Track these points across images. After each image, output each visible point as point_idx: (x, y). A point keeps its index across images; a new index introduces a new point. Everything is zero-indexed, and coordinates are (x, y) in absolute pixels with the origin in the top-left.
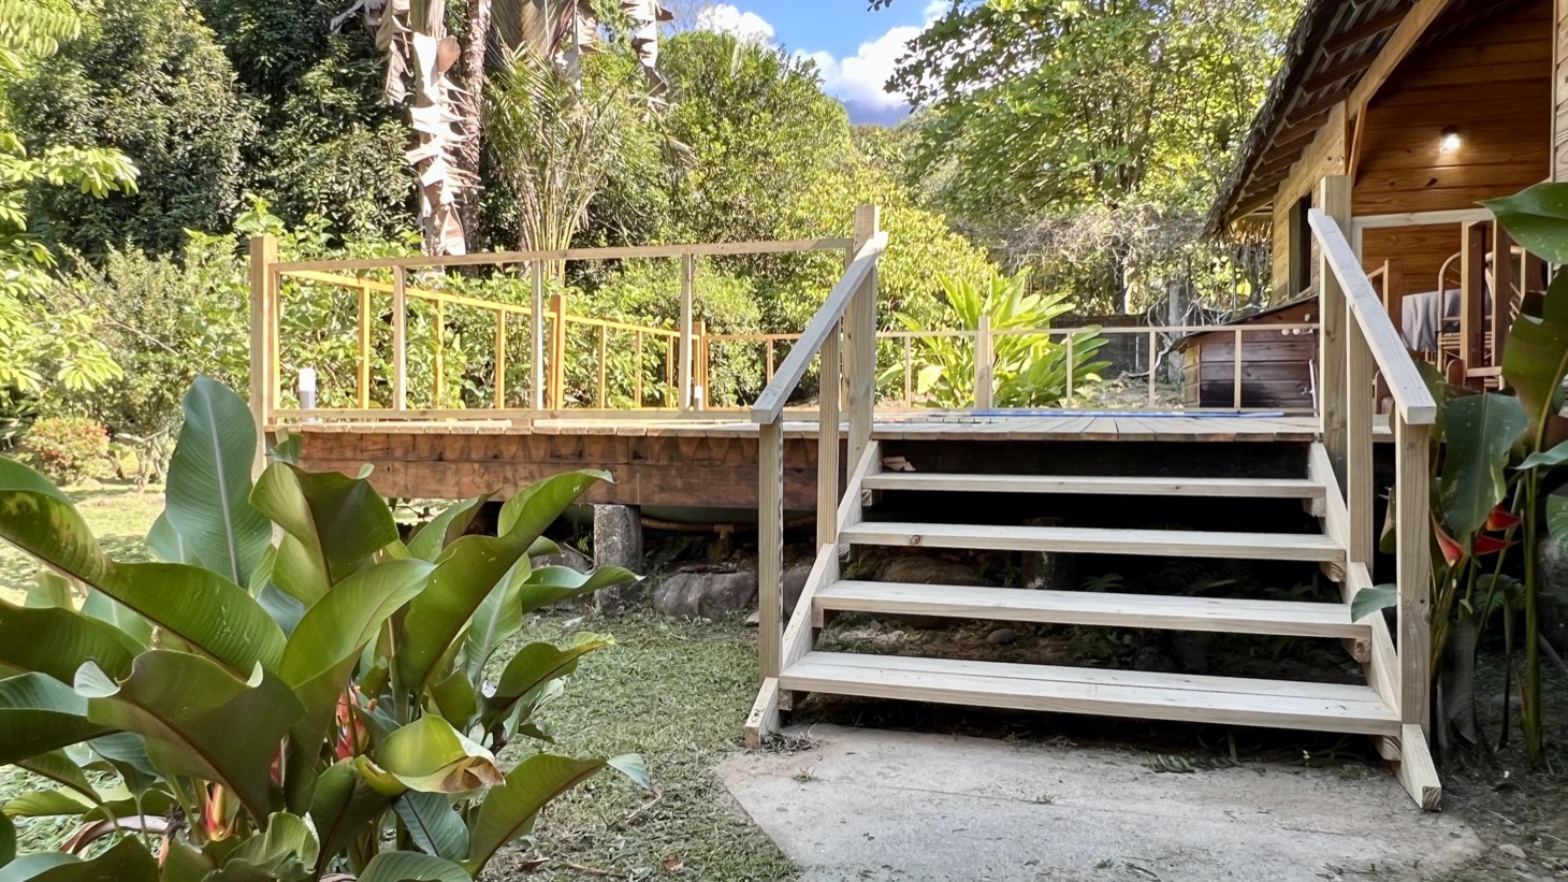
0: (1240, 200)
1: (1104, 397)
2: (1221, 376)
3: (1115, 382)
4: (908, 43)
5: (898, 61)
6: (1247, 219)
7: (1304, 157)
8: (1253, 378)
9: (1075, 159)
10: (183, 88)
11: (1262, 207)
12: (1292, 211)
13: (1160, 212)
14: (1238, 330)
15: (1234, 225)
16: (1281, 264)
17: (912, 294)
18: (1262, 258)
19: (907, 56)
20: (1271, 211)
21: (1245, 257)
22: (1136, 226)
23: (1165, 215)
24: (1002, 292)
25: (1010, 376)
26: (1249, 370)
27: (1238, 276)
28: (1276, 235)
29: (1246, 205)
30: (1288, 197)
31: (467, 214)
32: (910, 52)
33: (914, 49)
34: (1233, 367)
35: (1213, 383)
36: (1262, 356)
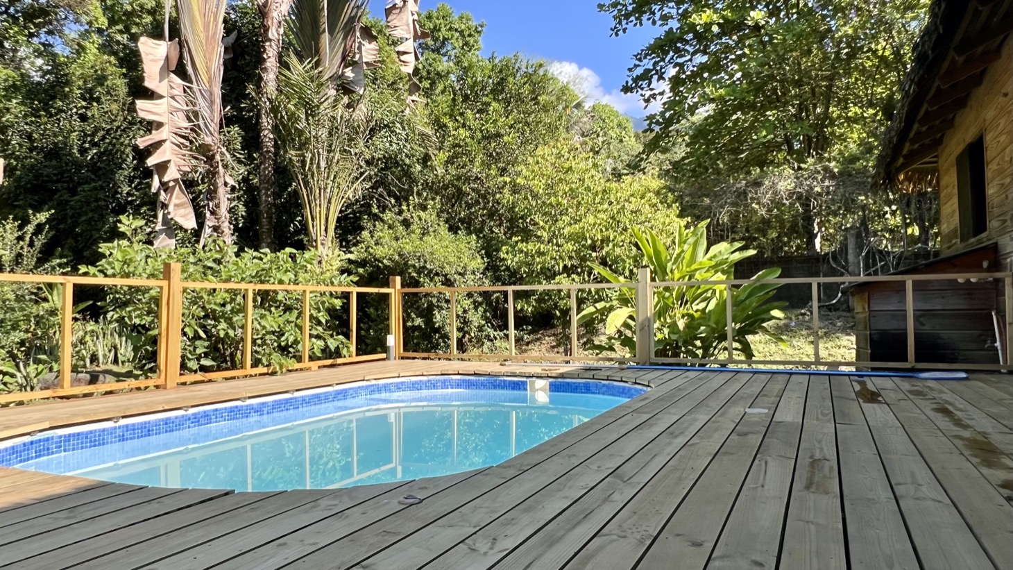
0: (905, 152)
1: (793, 324)
2: (890, 325)
3: (803, 311)
4: (636, 56)
5: (630, 70)
6: (914, 171)
7: (972, 102)
8: (927, 328)
9: (764, 133)
10: (95, 110)
11: (927, 159)
12: (959, 160)
13: (836, 170)
14: (909, 280)
15: (902, 177)
16: (951, 212)
17: (611, 244)
18: (928, 206)
19: (636, 66)
20: (936, 162)
21: (913, 206)
22: (815, 183)
23: (841, 173)
24: (685, 242)
25: (697, 315)
26: (922, 319)
27: (908, 221)
28: (943, 183)
29: (911, 157)
30: (956, 145)
31: (263, 191)
32: (637, 63)
33: (640, 60)
34: (905, 316)
35: (884, 334)
36: (937, 304)
